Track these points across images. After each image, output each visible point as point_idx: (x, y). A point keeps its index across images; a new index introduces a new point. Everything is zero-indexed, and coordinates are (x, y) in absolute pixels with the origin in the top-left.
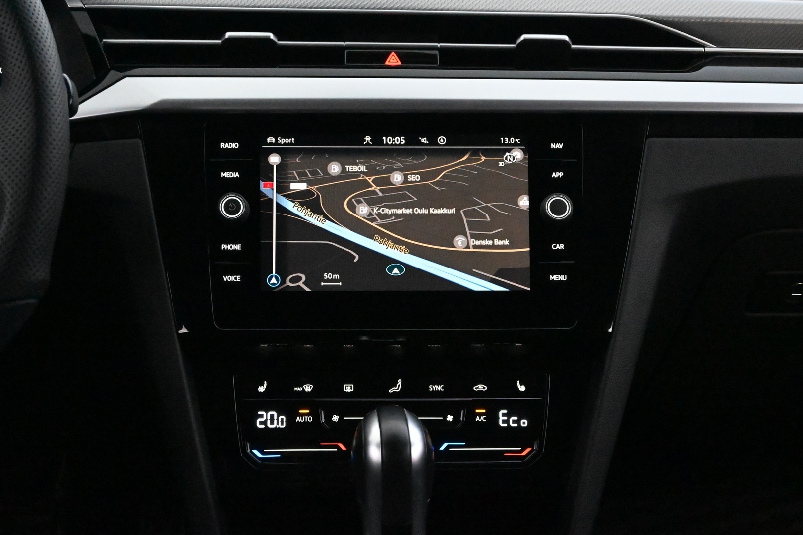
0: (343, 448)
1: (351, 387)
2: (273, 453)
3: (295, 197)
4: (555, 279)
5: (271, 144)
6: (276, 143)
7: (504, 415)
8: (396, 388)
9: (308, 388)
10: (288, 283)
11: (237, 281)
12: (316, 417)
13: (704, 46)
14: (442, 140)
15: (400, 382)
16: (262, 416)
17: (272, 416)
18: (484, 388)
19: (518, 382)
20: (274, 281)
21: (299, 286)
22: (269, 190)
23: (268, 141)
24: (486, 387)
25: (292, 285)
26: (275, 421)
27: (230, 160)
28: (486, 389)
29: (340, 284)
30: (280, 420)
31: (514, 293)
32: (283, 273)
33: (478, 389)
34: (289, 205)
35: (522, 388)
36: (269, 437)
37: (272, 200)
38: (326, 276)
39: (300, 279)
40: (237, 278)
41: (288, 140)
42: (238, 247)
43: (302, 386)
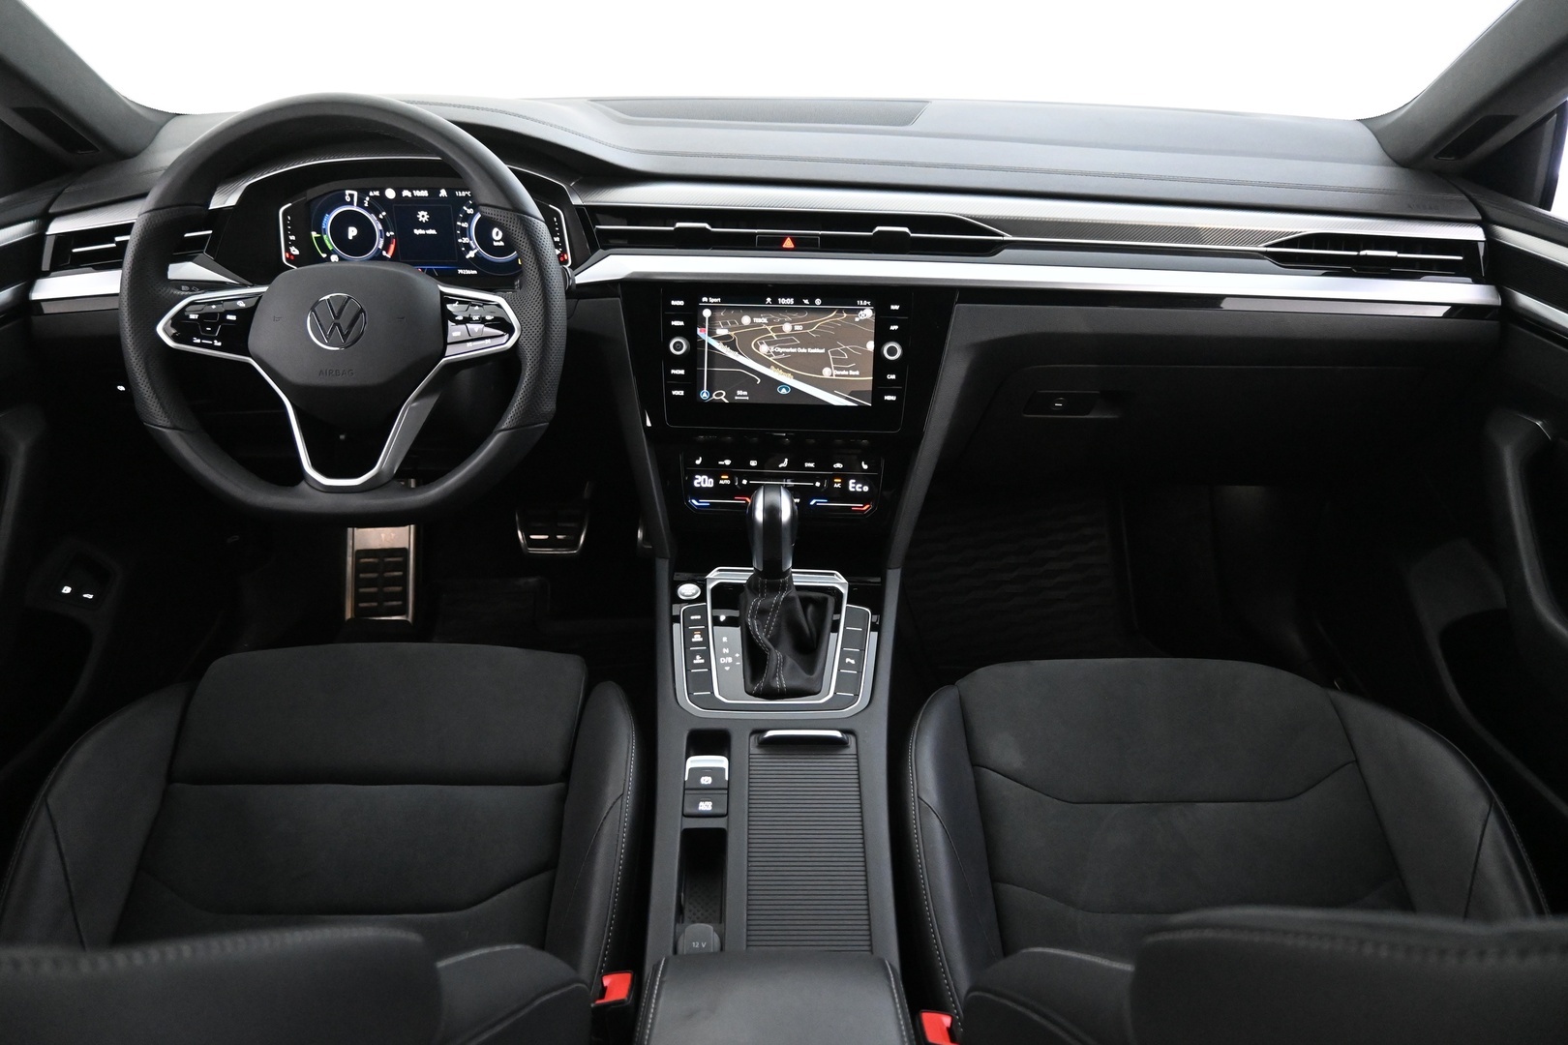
2: (705, 502)
3: (719, 339)
4: (888, 399)
5: (705, 302)
6: (708, 302)
7: (853, 483)
8: (784, 464)
9: (728, 462)
10: (714, 397)
12: (733, 482)
13: (1003, 236)
14: (818, 302)
15: (786, 460)
16: (698, 479)
17: (704, 479)
18: (841, 466)
19: (863, 462)
20: (705, 395)
21: (721, 399)
22: (702, 334)
23: (703, 301)
25: (716, 398)
26: (706, 483)
27: (678, 313)
29: (748, 398)
30: (709, 482)
31: (861, 407)
32: (711, 390)
33: (837, 467)
34: (715, 344)
35: (865, 467)
36: (703, 493)
37: (704, 341)
38: (739, 392)
39: (722, 394)
40: (682, 393)
41: (716, 300)
42: (682, 372)
43: (724, 461)
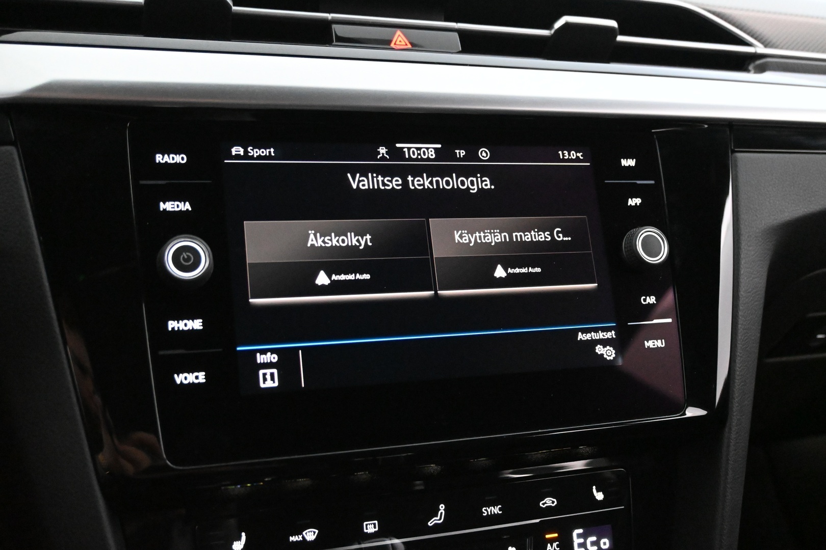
1: (374, 524)
4: (651, 346)
5: (238, 157)
6: (246, 156)
7: (579, 536)
8: (438, 518)
9: (310, 535)
11: (199, 383)
13: (754, 46)
14: (484, 154)
15: (442, 507)
18: (553, 502)
19: (594, 487)
23: (234, 153)
24: (555, 500)
27: (174, 183)
28: (556, 503)
33: (546, 505)
35: (599, 496)
40: (200, 377)
41: (264, 152)
42: (197, 324)
43: (301, 533)
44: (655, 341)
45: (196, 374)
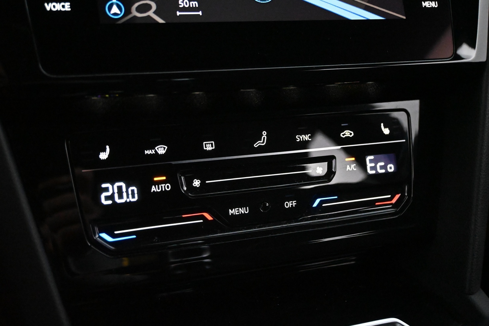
0: (210, 218)
1: (212, 144)
2: (127, 234)
4: (427, 6)
7: (371, 161)
8: (262, 142)
9: (161, 150)
10: (135, 13)
11: (65, 11)
12: (176, 186)
15: (264, 133)
16: (107, 189)
17: (120, 188)
18: (351, 134)
19: (382, 124)
20: (115, 10)
21: (149, 17)
24: (352, 132)
25: (139, 15)
26: (125, 194)
28: (353, 135)
29: (200, 13)
30: (130, 192)
31: (389, 21)
33: (345, 136)
35: (386, 131)
39: (148, 7)
40: (66, 6)
43: (153, 148)
44: (430, 2)
45: (63, 4)
